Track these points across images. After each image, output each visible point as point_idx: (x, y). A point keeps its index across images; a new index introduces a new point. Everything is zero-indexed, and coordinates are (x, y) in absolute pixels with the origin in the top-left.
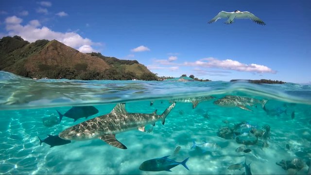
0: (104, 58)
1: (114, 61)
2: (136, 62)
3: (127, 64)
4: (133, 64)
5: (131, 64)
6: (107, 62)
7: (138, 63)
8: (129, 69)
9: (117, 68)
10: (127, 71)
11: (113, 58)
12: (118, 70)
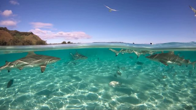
0: (9, 31)
1: (16, 33)
2: (32, 33)
3: (25, 35)
4: (29, 35)
5: (28, 35)
6: (11, 34)
7: (33, 34)
8: (26, 38)
9: (19, 38)
10: (25, 40)
11: (15, 31)
12: (19, 40)
